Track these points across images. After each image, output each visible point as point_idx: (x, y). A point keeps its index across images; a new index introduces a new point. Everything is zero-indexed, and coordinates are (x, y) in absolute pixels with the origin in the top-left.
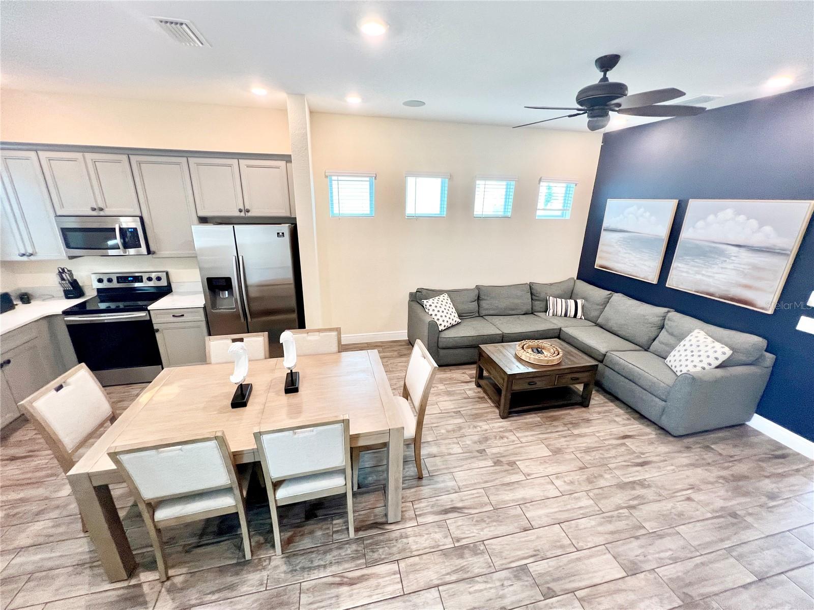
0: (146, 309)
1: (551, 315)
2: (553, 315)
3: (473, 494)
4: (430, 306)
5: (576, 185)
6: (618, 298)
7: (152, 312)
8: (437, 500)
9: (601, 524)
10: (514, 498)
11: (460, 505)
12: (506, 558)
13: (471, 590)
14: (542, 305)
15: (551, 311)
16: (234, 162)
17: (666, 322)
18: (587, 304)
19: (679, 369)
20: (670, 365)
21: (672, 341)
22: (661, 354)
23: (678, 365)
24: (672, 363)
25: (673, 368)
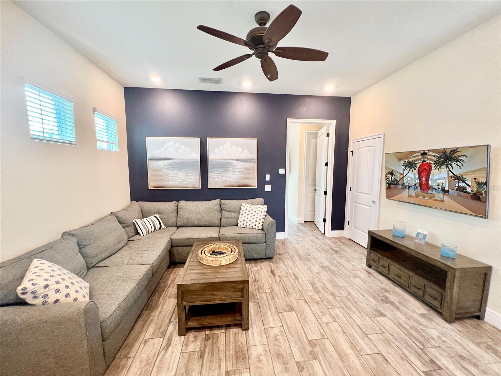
1: (145, 234)
2: (147, 234)
5: (117, 123)
6: (183, 203)
15: (144, 231)
17: (222, 206)
18: (163, 216)
19: (253, 225)
20: (244, 226)
21: (233, 215)
22: (231, 225)
23: (250, 223)
24: (245, 224)
25: (248, 226)
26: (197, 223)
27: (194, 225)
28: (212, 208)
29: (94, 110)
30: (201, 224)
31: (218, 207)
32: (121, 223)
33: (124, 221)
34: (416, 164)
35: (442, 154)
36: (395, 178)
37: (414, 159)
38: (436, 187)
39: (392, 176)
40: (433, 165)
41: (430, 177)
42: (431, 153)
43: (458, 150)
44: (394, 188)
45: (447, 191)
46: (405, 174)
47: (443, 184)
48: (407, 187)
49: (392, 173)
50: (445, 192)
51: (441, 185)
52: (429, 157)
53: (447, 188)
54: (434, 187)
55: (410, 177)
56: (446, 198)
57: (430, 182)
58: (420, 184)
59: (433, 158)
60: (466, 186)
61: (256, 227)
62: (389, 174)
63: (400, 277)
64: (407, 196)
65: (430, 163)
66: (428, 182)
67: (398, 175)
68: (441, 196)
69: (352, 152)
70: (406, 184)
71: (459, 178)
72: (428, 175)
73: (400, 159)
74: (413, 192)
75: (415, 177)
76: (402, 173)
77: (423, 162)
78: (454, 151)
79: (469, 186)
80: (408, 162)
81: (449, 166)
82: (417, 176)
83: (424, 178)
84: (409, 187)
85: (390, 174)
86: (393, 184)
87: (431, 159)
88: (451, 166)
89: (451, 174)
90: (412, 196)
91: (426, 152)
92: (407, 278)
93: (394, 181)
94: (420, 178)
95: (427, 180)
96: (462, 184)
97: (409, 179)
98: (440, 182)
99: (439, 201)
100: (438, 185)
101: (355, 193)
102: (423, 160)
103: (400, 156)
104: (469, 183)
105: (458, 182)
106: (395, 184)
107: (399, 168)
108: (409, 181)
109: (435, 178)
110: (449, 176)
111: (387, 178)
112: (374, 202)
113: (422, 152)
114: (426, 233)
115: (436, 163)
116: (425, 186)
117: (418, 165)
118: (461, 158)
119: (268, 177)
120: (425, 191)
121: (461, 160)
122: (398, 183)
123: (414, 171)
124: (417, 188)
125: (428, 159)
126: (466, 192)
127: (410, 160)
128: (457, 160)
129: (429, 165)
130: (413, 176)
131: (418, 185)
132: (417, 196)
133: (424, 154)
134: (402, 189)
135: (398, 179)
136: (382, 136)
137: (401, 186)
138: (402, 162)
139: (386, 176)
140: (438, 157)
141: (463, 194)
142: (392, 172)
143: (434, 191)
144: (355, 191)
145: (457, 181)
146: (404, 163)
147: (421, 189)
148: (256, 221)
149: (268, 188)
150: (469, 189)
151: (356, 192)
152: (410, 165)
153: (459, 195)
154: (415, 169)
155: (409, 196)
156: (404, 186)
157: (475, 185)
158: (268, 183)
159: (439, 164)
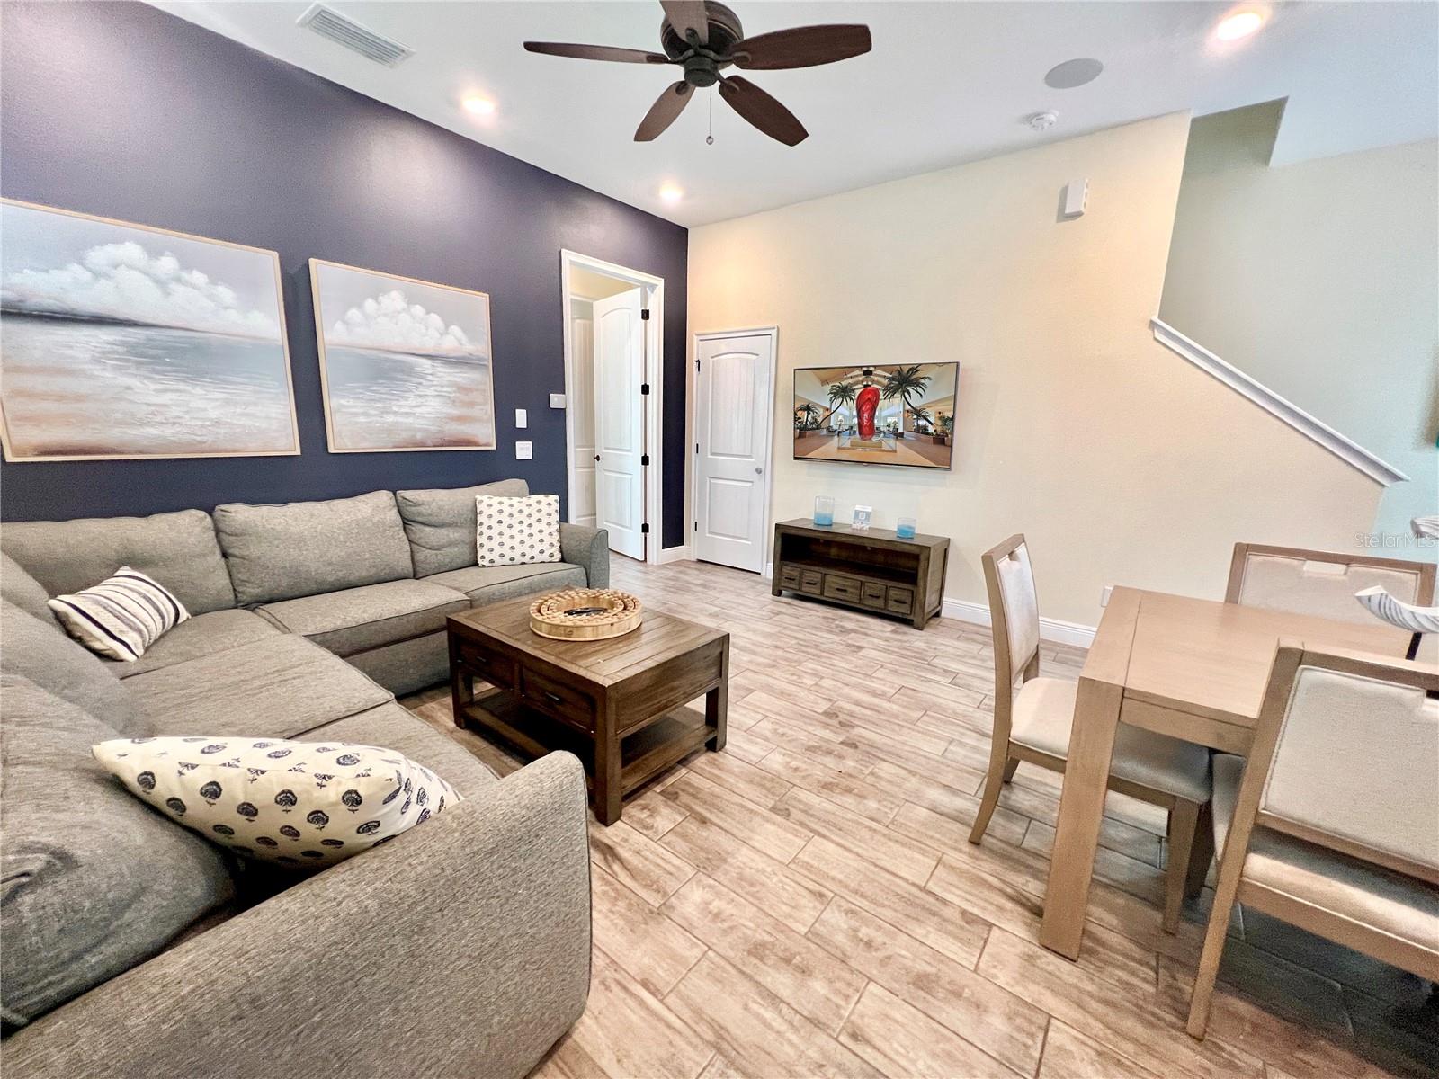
1: (140, 650)
2: (146, 647)
15: (134, 637)
17: (408, 509)
19: (535, 552)
20: (506, 560)
21: (453, 534)
22: (454, 565)
23: (525, 548)
24: (509, 554)
25: (519, 559)
28: (375, 520)
30: (352, 578)
31: (392, 517)
34: (853, 390)
35: (896, 374)
36: (813, 418)
37: (850, 381)
38: (885, 429)
39: (808, 414)
40: (881, 393)
41: (877, 413)
42: (879, 372)
43: (919, 368)
44: (813, 436)
45: (902, 435)
46: (833, 409)
47: (895, 422)
48: (837, 433)
49: (808, 409)
50: (898, 435)
51: (892, 425)
52: (876, 379)
53: (900, 431)
54: (882, 429)
55: (841, 414)
56: (899, 446)
57: (876, 421)
58: (860, 425)
59: (882, 380)
60: (928, 424)
61: (545, 557)
62: (801, 410)
63: (845, 591)
64: (836, 449)
65: (877, 390)
66: (873, 421)
67: (821, 411)
68: (891, 443)
69: (698, 361)
70: (835, 428)
71: (918, 413)
72: (873, 409)
73: (825, 382)
74: (846, 441)
75: (851, 413)
76: (828, 407)
77: (865, 386)
78: (914, 369)
79: (931, 424)
80: (839, 387)
81: (906, 394)
82: (855, 413)
83: (866, 415)
84: (840, 432)
85: (804, 410)
86: (809, 429)
87: (880, 380)
88: (909, 393)
89: (908, 407)
90: (844, 449)
91: (872, 369)
92: (856, 588)
93: (813, 423)
94: (860, 416)
95: (872, 417)
96: (922, 422)
97: (840, 417)
98: (891, 420)
99: (888, 451)
100: (889, 426)
101: (709, 456)
102: (865, 383)
103: (825, 374)
104: (932, 419)
105: (918, 419)
106: (813, 429)
107: (821, 398)
108: (841, 421)
109: (885, 413)
110: (904, 410)
111: (796, 419)
112: (759, 471)
113: (865, 369)
114: (869, 509)
115: (887, 388)
116: (867, 429)
117: (858, 392)
118: (922, 381)
119: (521, 419)
120: (868, 437)
121: (923, 384)
122: (819, 427)
123: (850, 403)
124: (855, 432)
125: (873, 382)
126: (928, 434)
127: (843, 383)
128: (917, 383)
129: (876, 392)
130: (847, 413)
131: (856, 428)
132: (854, 446)
133: (868, 373)
134: (827, 436)
135: (820, 420)
136: (774, 333)
137: (824, 432)
138: (828, 388)
139: (795, 414)
140: (891, 379)
141: (923, 437)
142: (808, 405)
143: (882, 435)
144: (709, 453)
145: (915, 417)
146: (832, 389)
147: (860, 434)
148: (541, 541)
149: (524, 450)
150: (931, 430)
151: (712, 454)
152: (843, 392)
153: (918, 439)
154: (851, 399)
155: (839, 448)
156: (830, 431)
157: (939, 423)
158: (523, 435)
159: (891, 390)
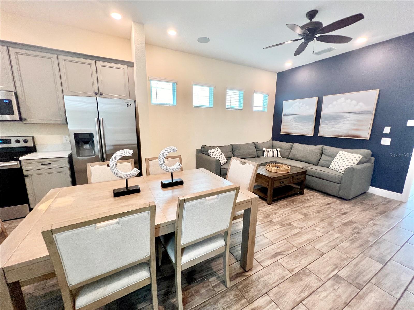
0: (18, 160)
1: (266, 157)
2: (268, 157)
3: (282, 243)
4: (213, 153)
5: (268, 96)
6: (296, 145)
7: (22, 162)
8: (265, 251)
9: (352, 244)
10: (303, 240)
11: (279, 251)
12: (324, 274)
13: (321, 297)
14: (261, 152)
15: (266, 155)
16: (93, 62)
17: (323, 151)
18: (282, 150)
21: (329, 158)
22: (325, 166)
24: (334, 167)
25: (335, 169)
26: (299, 158)
27: (297, 160)
29: (254, 92)
31: (319, 151)
32: (256, 148)
33: (258, 147)
61: (341, 171)
119: (387, 130)
148: (343, 166)
149: (386, 142)
158: (386, 136)
